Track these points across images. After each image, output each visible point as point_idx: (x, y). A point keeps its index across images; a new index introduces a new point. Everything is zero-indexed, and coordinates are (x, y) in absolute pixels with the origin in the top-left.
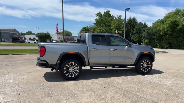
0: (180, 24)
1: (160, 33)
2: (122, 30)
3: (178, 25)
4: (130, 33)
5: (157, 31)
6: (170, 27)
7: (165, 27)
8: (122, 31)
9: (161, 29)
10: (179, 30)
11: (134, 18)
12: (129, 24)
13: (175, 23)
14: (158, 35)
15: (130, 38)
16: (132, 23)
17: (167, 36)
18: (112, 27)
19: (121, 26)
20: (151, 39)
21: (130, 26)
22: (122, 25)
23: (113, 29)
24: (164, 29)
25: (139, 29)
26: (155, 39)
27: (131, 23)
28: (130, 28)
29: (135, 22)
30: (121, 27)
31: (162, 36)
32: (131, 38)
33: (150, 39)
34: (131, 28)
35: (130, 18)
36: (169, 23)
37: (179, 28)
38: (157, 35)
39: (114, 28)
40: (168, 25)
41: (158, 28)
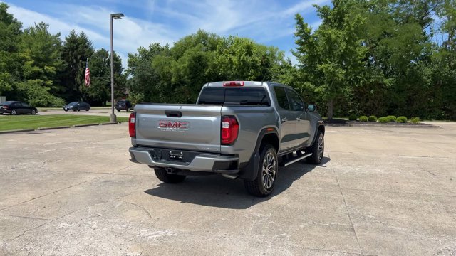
0: (209, 63)
1: (169, 80)
2: (55, 64)
3: (205, 66)
4: (74, 75)
5: (164, 75)
6: (191, 68)
7: (181, 67)
8: (56, 67)
9: (172, 70)
10: (207, 76)
11: (83, 35)
12: (72, 49)
13: (199, 61)
14: (165, 84)
15: (78, 89)
16: (80, 49)
17: (183, 88)
18: (22, 55)
19: (50, 53)
20: (149, 92)
21: (76, 57)
22: (53, 51)
23: (26, 59)
24: (178, 70)
25: (99, 67)
26: (159, 92)
27: (77, 48)
28: (75, 61)
29: (87, 47)
30: (51, 57)
31: (174, 86)
32: (80, 87)
33: (147, 93)
34: (78, 61)
35: (73, 35)
36: (189, 60)
37: (207, 71)
38: (162, 84)
39: (28, 57)
40: (187, 63)
41: (166, 68)
